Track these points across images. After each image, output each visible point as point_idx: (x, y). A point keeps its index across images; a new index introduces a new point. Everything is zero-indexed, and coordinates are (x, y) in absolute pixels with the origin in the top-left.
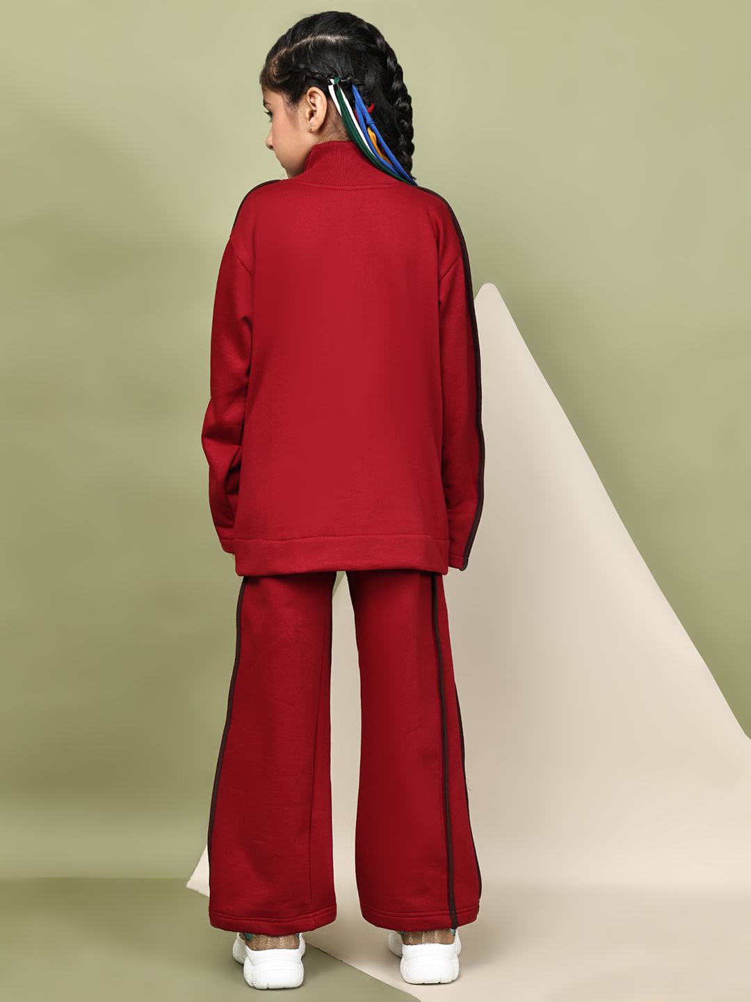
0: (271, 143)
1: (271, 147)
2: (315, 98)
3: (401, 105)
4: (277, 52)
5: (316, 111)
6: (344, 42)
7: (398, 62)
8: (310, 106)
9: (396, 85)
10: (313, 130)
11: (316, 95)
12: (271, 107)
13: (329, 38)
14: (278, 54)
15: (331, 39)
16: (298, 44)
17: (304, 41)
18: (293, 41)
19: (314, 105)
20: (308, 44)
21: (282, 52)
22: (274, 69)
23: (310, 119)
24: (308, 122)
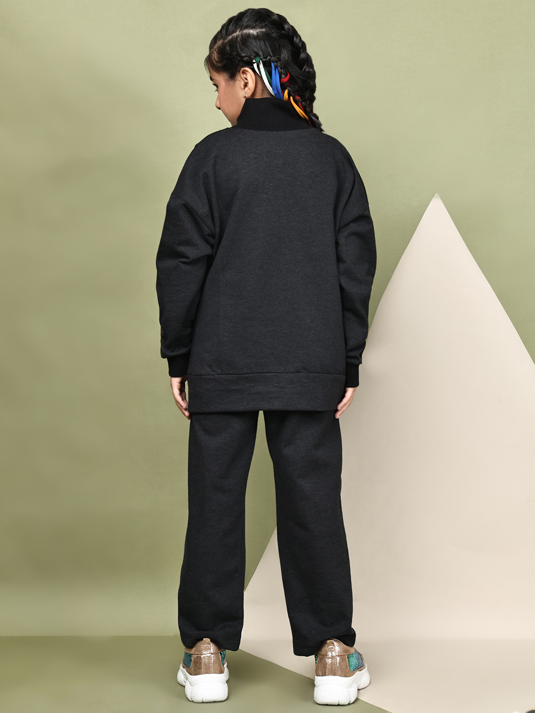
10: (247, 96)
11: (246, 72)
21: (220, 43)
22: (215, 56)
23: (244, 89)
24: (244, 91)
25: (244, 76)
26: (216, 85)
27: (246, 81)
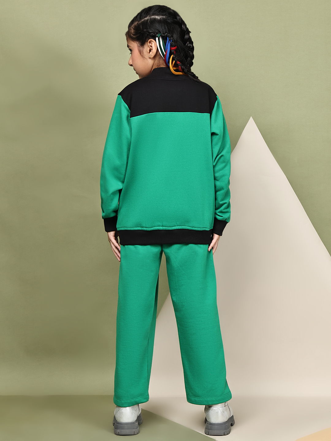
0: (131, 63)
1: (131, 65)
2: (152, 44)
3: (189, 45)
5: (152, 49)
6: (163, 18)
7: (187, 26)
8: (149, 47)
9: (186, 37)
10: (151, 57)
11: (152, 42)
12: (131, 48)
13: (157, 17)
14: (134, 24)
15: (158, 17)
16: (143, 20)
17: (146, 19)
18: (141, 19)
19: (151, 46)
21: (136, 23)
22: (132, 31)
23: (149, 53)
24: (149, 54)
25: (150, 44)
26: (131, 50)
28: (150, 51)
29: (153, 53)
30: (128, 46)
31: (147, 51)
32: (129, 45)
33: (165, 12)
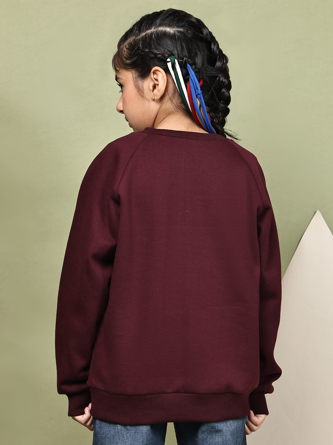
0: (121, 109)
1: (122, 112)
2: (157, 75)
4: (127, 40)
5: (158, 85)
6: (179, 32)
7: (220, 47)
8: (153, 81)
10: (155, 99)
11: (158, 73)
12: (121, 81)
13: (168, 29)
14: (128, 41)
15: (170, 30)
16: (144, 34)
17: (149, 31)
18: (140, 32)
19: (157, 80)
20: (152, 34)
21: (131, 39)
22: (125, 52)
23: (153, 91)
24: (152, 93)
25: (155, 76)
26: (121, 85)
27: (156, 82)
28: (154, 87)
29: (159, 91)
30: (117, 79)
31: (149, 87)
32: (119, 76)
33: (182, 22)
